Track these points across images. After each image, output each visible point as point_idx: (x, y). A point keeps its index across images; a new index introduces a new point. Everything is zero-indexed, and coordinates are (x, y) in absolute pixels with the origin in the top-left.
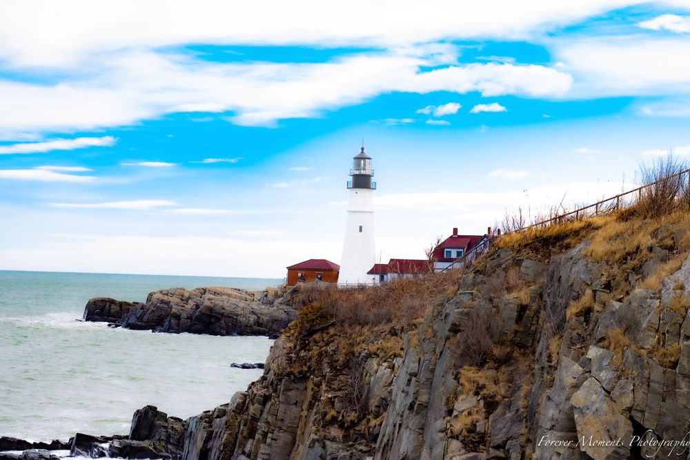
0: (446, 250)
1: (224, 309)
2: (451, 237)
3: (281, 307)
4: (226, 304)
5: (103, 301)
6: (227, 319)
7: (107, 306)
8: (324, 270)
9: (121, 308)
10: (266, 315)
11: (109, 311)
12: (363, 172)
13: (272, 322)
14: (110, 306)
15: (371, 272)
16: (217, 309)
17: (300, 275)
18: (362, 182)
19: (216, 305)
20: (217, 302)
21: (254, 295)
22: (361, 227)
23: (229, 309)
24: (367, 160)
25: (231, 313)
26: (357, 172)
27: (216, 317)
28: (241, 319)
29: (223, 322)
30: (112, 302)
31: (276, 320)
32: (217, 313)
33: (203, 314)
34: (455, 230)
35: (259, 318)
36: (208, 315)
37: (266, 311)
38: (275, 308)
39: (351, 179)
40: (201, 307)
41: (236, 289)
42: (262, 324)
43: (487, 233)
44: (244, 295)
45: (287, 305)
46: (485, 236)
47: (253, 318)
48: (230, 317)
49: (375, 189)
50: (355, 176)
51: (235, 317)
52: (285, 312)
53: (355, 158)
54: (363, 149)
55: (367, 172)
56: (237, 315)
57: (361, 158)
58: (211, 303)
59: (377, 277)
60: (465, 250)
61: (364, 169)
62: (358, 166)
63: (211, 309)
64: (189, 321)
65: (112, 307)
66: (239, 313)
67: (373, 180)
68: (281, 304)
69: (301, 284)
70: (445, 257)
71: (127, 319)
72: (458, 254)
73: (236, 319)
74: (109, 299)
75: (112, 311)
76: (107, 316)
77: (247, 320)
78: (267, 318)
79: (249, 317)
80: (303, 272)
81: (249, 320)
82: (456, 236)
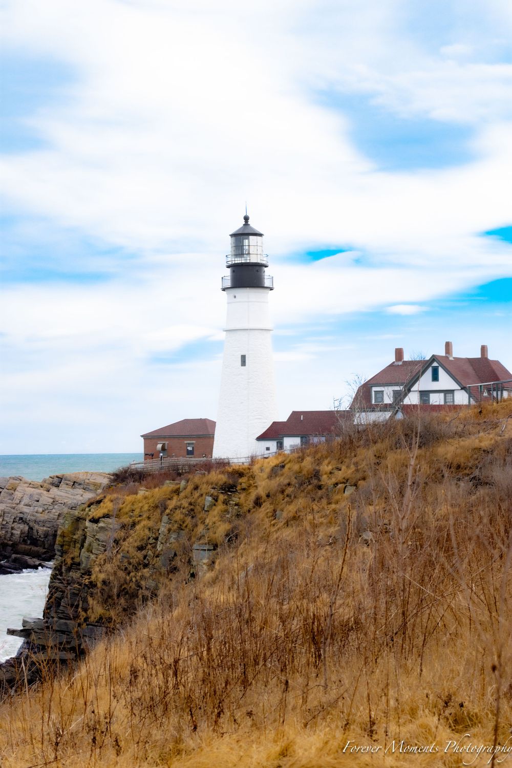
0: (374, 389)
2: (392, 365)
8: (197, 436)
10: (44, 523)
12: (247, 259)
15: (262, 438)
17: (159, 446)
18: (247, 276)
22: (243, 358)
24: (253, 238)
26: (238, 260)
34: (399, 353)
39: (228, 272)
46: (434, 358)
47: (20, 529)
49: (271, 289)
50: (235, 267)
53: (232, 235)
54: (246, 219)
55: (253, 259)
57: (243, 235)
59: (273, 445)
61: (249, 253)
62: (239, 249)
67: (267, 272)
70: (373, 402)
72: (395, 395)
77: (9, 535)
78: (45, 528)
79: (12, 528)
80: (167, 443)
81: (12, 534)
82: (400, 363)
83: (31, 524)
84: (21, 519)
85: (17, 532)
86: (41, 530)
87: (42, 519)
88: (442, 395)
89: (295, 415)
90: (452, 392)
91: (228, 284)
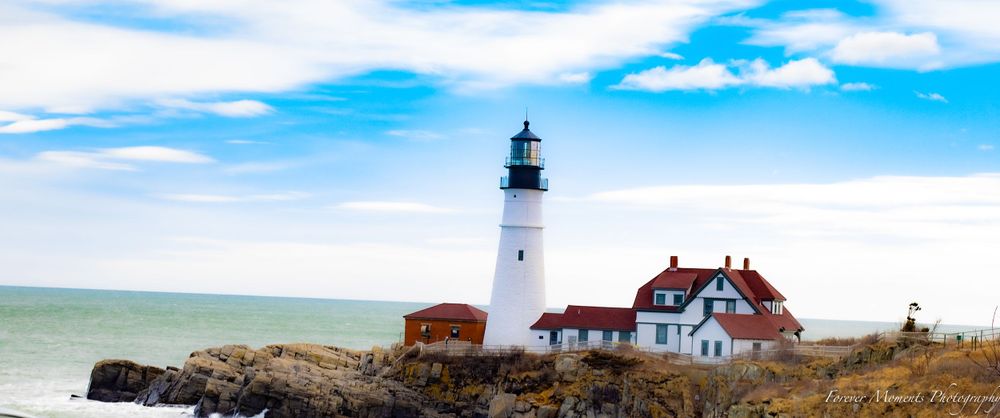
0: (656, 292)
1: (288, 385)
2: (667, 270)
3: (385, 383)
4: (292, 378)
5: (116, 365)
6: (293, 403)
7: (123, 373)
8: (464, 321)
9: (144, 377)
10: (357, 396)
11: (126, 382)
12: (526, 162)
13: (368, 409)
14: (127, 374)
15: (536, 327)
16: (277, 387)
17: (424, 328)
18: (524, 178)
19: (276, 380)
20: (277, 375)
21: (359, 357)
22: (521, 257)
23: (297, 386)
24: (533, 143)
25: (300, 392)
26: (518, 163)
27: (275, 398)
28: (314, 402)
29: (285, 407)
30: (130, 366)
31: (373, 406)
32: (276, 392)
33: (253, 394)
34: (674, 260)
35: (345, 400)
36: (262, 395)
37: (357, 390)
38: (374, 385)
39: (506, 173)
40: (252, 382)
41: (332, 349)
42: (350, 411)
43: (723, 266)
44: (343, 358)
45: (396, 379)
46: (720, 271)
47: (336, 401)
48: (298, 400)
49: (546, 190)
50: (513, 169)
51: (306, 400)
52: (390, 391)
53: (513, 139)
54: (526, 124)
55: (534, 162)
56: (310, 396)
57: (523, 140)
58: (269, 376)
59: (546, 335)
60: (688, 292)
61: (529, 157)
62: (518, 153)
63: (267, 387)
64: (233, 404)
65: (130, 375)
66: (314, 393)
67: (543, 175)
68: (385, 377)
69: (421, 345)
70: (655, 304)
71: (145, 396)
72: (677, 299)
73: (308, 403)
74: (126, 361)
75: (130, 381)
76: (122, 390)
77: (327, 405)
78: (359, 401)
79: (330, 400)
80: (430, 325)
81: (330, 405)
82: (675, 270)
83: (346, 396)
84: (336, 391)
85: (334, 404)
86: (357, 402)
87: (356, 392)
88: (724, 303)
89: (571, 309)
90: (734, 300)
91: (506, 184)
